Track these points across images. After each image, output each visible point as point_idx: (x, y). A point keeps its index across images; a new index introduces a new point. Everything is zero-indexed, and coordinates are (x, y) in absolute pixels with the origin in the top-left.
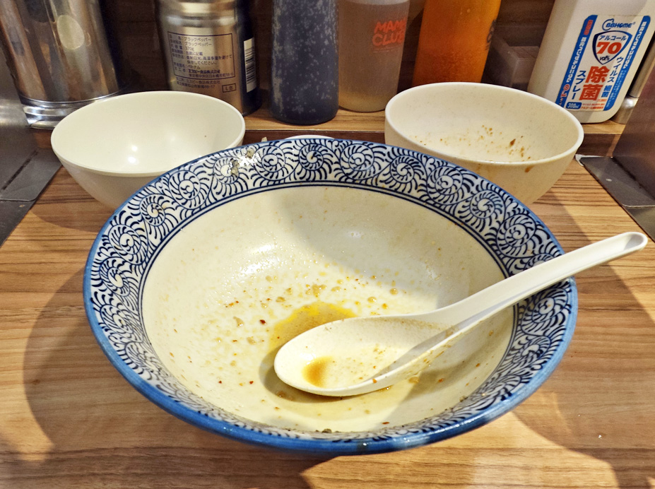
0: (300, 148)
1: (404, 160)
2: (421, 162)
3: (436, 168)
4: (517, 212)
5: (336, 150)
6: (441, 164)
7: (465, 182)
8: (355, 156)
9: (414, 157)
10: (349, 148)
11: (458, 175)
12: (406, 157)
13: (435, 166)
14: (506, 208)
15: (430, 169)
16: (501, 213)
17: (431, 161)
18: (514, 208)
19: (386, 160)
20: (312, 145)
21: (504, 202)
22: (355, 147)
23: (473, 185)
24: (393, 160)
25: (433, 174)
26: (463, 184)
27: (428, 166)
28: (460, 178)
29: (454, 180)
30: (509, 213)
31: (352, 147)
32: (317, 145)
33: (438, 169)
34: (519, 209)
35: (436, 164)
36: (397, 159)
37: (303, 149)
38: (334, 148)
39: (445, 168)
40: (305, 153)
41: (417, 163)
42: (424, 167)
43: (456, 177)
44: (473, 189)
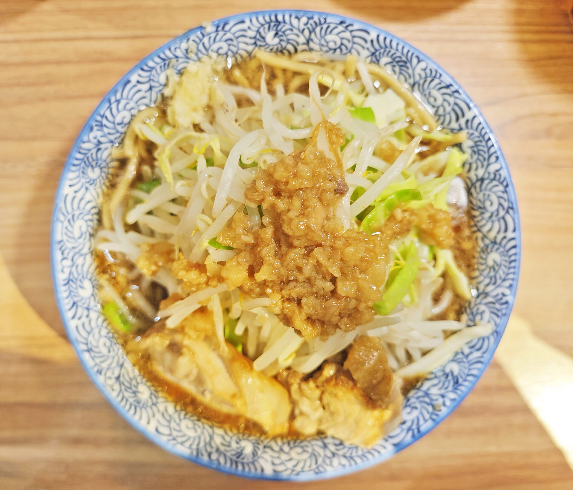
0: (256, 29)
1: (390, 54)
2: (411, 62)
3: (426, 77)
4: (498, 177)
5: (304, 30)
6: (434, 73)
7: (456, 108)
8: (329, 37)
9: (403, 54)
10: (322, 28)
11: (450, 95)
12: (393, 51)
13: (426, 74)
14: (488, 165)
15: (420, 75)
16: (483, 166)
17: (423, 65)
18: (497, 171)
19: (368, 49)
20: (272, 24)
21: (490, 156)
22: (328, 27)
23: (463, 115)
24: (376, 50)
25: (422, 82)
26: (454, 110)
27: (418, 70)
28: (451, 100)
29: (445, 100)
30: (489, 173)
31: (325, 26)
32: (279, 23)
33: (429, 79)
34: (500, 175)
35: (428, 71)
36: (382, 51)
37: (261, 30)
38: (302, 27)
39: (436, 81)
40: (263, 34)
41: (406, 63)
42: (414, 70)
43: (447, 97)
44: (462, 121)
